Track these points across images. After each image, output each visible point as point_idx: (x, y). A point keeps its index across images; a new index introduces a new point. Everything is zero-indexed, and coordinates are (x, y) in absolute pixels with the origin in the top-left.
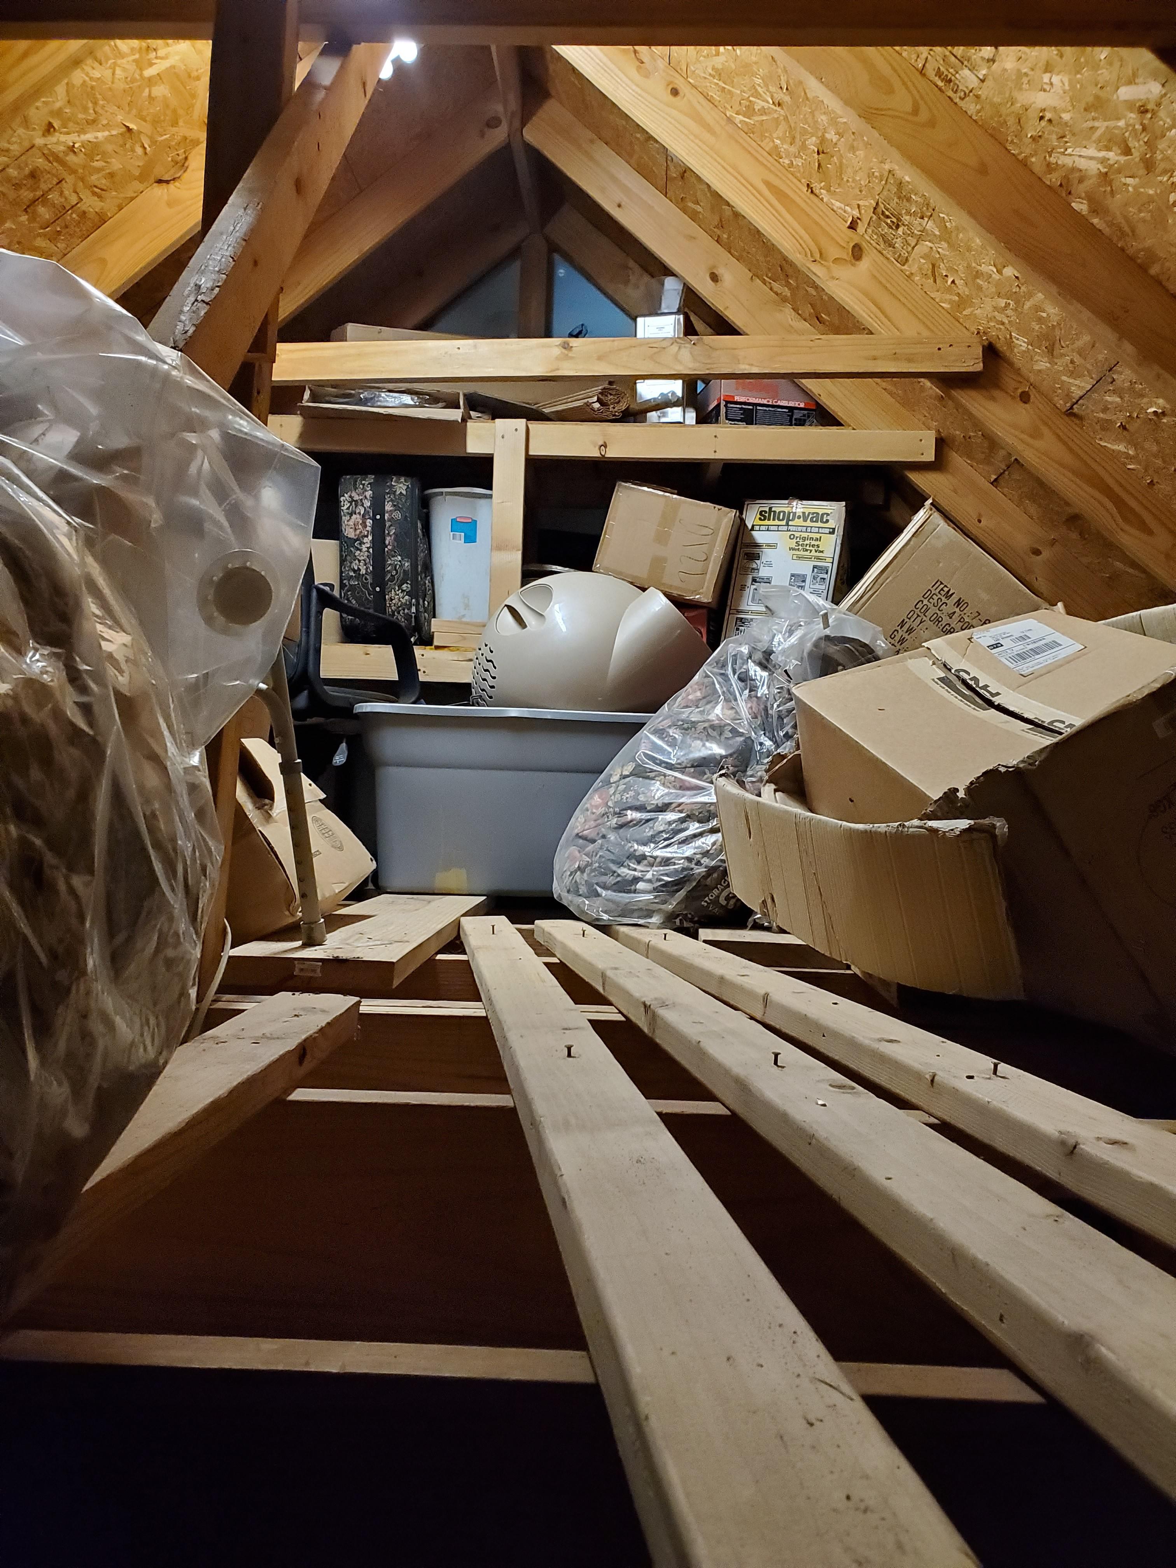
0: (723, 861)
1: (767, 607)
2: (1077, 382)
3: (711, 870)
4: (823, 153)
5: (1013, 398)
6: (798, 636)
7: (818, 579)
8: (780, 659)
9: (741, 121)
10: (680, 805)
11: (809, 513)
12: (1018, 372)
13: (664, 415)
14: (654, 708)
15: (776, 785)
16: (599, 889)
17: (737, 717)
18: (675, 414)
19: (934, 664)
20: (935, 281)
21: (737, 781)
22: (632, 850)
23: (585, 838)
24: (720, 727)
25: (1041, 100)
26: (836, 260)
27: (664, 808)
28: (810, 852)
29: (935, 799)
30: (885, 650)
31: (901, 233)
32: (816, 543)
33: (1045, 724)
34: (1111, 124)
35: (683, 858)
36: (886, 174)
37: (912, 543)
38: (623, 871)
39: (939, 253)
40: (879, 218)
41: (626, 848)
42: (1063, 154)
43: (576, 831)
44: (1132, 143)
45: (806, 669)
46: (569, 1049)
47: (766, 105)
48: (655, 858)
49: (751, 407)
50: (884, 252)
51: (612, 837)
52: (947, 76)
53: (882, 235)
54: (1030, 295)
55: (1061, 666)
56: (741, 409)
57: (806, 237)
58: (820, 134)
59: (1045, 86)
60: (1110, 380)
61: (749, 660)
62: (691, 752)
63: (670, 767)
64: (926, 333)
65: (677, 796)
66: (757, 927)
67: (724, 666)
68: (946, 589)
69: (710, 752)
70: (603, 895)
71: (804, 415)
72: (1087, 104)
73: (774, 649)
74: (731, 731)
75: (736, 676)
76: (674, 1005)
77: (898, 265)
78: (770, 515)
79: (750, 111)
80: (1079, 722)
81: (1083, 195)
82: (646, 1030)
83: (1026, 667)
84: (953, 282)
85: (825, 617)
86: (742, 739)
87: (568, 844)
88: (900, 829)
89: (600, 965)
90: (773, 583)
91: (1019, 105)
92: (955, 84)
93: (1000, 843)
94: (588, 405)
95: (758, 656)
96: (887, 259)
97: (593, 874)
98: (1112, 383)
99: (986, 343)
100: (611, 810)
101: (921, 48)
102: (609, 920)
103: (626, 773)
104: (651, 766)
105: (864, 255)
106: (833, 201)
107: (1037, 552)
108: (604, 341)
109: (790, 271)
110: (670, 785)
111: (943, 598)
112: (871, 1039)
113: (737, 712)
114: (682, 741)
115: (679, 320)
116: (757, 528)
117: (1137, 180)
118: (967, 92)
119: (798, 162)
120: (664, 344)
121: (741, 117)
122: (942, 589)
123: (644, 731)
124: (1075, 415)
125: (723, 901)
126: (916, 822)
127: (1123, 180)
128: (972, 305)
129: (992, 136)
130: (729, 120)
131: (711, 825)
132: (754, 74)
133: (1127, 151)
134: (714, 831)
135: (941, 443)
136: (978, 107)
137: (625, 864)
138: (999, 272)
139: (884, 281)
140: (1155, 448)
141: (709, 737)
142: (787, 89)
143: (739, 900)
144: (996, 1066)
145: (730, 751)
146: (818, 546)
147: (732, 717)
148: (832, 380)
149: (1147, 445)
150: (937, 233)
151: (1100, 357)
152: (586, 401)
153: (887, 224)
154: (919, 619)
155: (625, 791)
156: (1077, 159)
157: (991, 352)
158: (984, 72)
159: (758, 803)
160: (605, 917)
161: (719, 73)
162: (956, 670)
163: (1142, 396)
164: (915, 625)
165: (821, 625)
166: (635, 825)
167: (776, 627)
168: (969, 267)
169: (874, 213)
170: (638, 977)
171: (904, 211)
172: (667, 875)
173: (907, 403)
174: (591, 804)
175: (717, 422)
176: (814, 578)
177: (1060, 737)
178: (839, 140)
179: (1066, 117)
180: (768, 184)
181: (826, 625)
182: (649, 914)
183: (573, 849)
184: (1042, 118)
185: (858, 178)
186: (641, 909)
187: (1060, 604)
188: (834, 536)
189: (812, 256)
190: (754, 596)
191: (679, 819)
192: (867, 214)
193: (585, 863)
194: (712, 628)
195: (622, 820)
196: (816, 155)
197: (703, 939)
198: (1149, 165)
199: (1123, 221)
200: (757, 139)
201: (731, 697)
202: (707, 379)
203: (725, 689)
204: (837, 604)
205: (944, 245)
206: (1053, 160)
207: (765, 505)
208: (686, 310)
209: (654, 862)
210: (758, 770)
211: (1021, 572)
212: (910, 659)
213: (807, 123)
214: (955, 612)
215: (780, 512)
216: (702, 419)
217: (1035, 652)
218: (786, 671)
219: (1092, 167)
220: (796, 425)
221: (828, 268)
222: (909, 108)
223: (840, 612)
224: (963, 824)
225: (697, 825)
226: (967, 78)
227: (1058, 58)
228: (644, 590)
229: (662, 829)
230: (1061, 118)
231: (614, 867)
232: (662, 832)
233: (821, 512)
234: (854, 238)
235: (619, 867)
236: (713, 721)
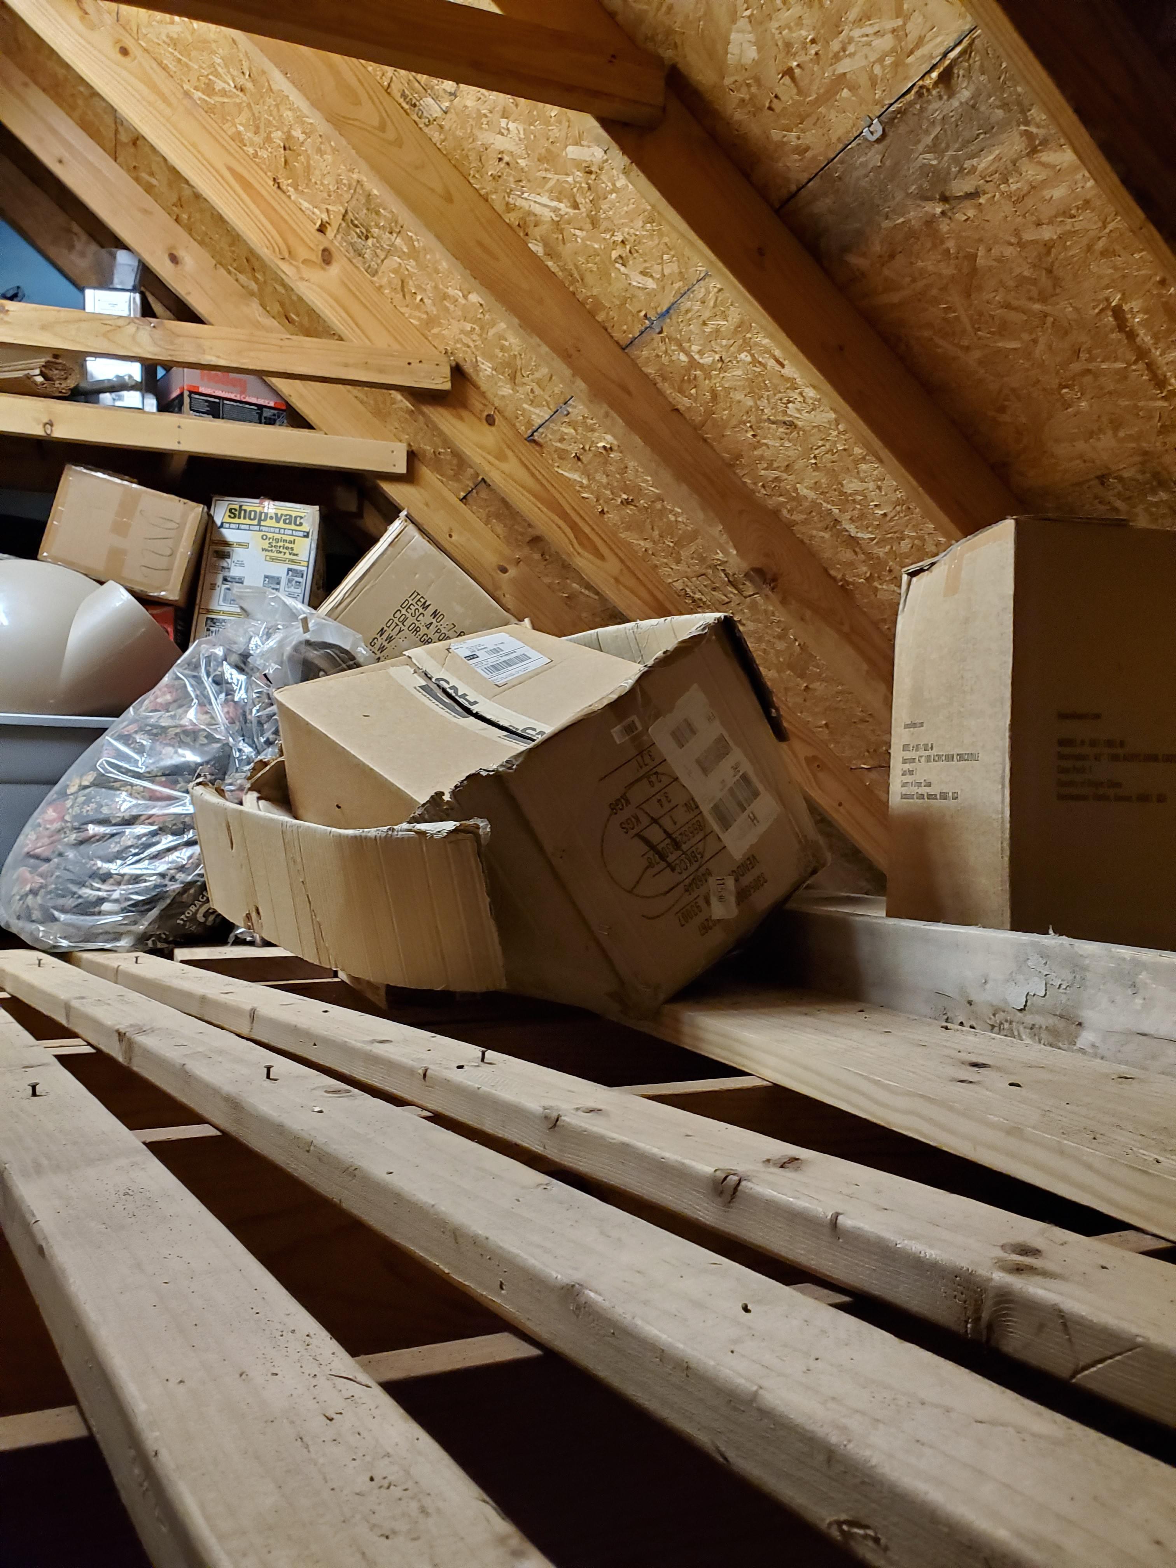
0: (202, 875)
1: (241, 608)
2: (537, 411)
3: (188, 886)
4: (290, 149)
5: (480, 419)
6: (277, 639)
7: (294, 583)
8: (258, 663)
9: (200, 99)
10: (150, 816)
11: (282, 515)
12: (483, 394)
13: (120, 398)
14: (117, 712)
15: (259, 792)
16: (56, 913)
17: (213, 722)
18: (132, 398)
19: (415, 672)
20: (404, 296)
21: (216, 790)
22: (95, 868)
23: (37, 857)
24: (194, 732)
25: (499, 143)
26: (305, 262)
27: (131, 821)
28: (299, 860)
29: (422, 803)
30: (366, 658)
31: (370, 245)
32: (290, 546)
33: (519, 731)
34: (562, 177)
35: (154, 874)
36: (354, 184)
37: (389, 552)
38: (86, 892)
39: (407, 270)
40: (348, 226)
41: (88, 866)
42: (519, 196)
43: (26, 850)
44: (580, 199)
45: (286, 673)
46: (34, 1087)
47: (227, 88)
48: (123, 875)
49: (217, 400)
50: (354, 261)
51: (71, 854)
52: (411, 99)
53: (351, 243)
54: (493, 324)
55: (531, 677)
56: (207, 401)
57: (274, 232)
58: (286, 129)
59: (503, 131)
60: (565, 413)
61: (225, 663)
62: (162, 759)
63: (138, 776)
64: (397, 347)
65: (148, 807)
66: (240, 942)
67: (197, 667)
68: (422, 600)
69: (183, 759)
70: (62, 919)
71: (274, 415)
72: (540, 154)
73: (251, 652)
74: (206, 737)
75: (210, 679)
76: (153, 1030)
77: (369, 276)
78: (240, 513)
79: (209, 89)
80: (549, 729)
81: (539, 238)
82: (121, 1059)
83: (501, 678)
84: (421, 300)
85: (305, 621)
86: (218, 745)
87: (16, 865)
88: (390, 833)
89: (63, 996)
90: (245, 583)
91: (480, 143)
92: (420, 109)
93: (483, 842)
94: (28, 377)
95: (234, 658)
96: (356, 267)
97: (49, 897)
98: (567, 415)
99: (453, 364)
100: (69, 824)
101: (386, 67)
102: (70, 946)
103: (86, 783)
104: (115, 774)
105: (333, 261)
106: (301, 201)
107: (504, 570)
108: (47, 310)
109: (257, 265)
110: (138, 796)
111: (420, 609)
112: (364, 1042)
113: (212, 718)
114: (151, 748)
115: (134, 299)
116: (227, 525)
117: (584, 233)
118: (431, 120)
119: (263, 154)
120: (121, 322)
121: (199, 94)
122: (419, 600)
123: (107, 737)
124: (534, 441)
125: (200, 917)
126: (405, 826)
127: (572, 230)
128: (440, 325)
129: (455, 166)
130: (187, 94)
131: (186, 838)
132: (214, 52)
133: (576, 206)
134: (190, 843)
135: (412, 456)
136: (442, 137)
137: (87, 884)
138: (465, 297)
139: (353, 289)
140: (604, 480)
141: (182, 744)
142: (249, 75)
143: (220, 915)
144: (483, 1053)
145: (206, 759)
146: (292, 549)
147: (207, 722)
148: (303, 382)
149: (598, 477)
150: (406, 250)
151: (557, 390)
152: (26, 372)
153: (356, 233)
154: (398, 628)
155: (87, 802)
156: (532, 203)
157: (458, 372)
158: (447, 104)
159: (241, 811)
160: (64, 943)
161: (174, 42)
162: (436, 679)
163: (593, 430)
164: (394, 633)
165: (301, 630)
166: (98, 841)
167: (253, 629)
168: (436, 287)
169: (343, 220)
170: (109, 1004)
171: (373, 224)
172: (137, 893)
173: (381, 414)
174: (43, 819)
175: (180, 411)
176: (290, 581)
177: (533, 743)
178: (305, 140)
179: (522, 163)
180: (230, 169)
181: (306, 629)
182: (117, 937)
183: (24, 871)
184: (500, 159)
185: (326, 182)
186: (107, 933)
187: (527, 620)
188: (308, 540)
189: (280, 253)
190: (225, 595)
191: (150, 832)
192: (336, 221)
193: (37, 886)
194: (179, 628)
195: (82, 836)
196: (282, 150)
197: (180, 959)
198: (594, 223)
199: (573, 268)
200: (219, 121)
201: (206, 701)
202: (168, 366)
203: (198, 692)
204: (315, 608)
205: (413, 263)
206: (511, 201)
207: (236, 502)
208: (143, 289)
209: (121, 879)
210: (238, 778)
211: (490, 588)
212: (393, 666)
213: (271, 115)
214: (431, 624)
215: (250, 511)
216: (164, 407)
217: (508, 664)
218: (265, 675)
219: (546, 214)
220: (265, 423)
221: (297, 267)
222: (376, 122)
223: (318, 617)
224: (450, 825)
225: (170, 838)
226: (431, 107)
227: (514, 108)
228: (102, 583)
229: (129, 843)
230: (517, 163)
231: (74, 888)
232: (130, 847)
233: (294, 514)
234: (322, 241)
235: (80, 888)
236: (185, 726)
